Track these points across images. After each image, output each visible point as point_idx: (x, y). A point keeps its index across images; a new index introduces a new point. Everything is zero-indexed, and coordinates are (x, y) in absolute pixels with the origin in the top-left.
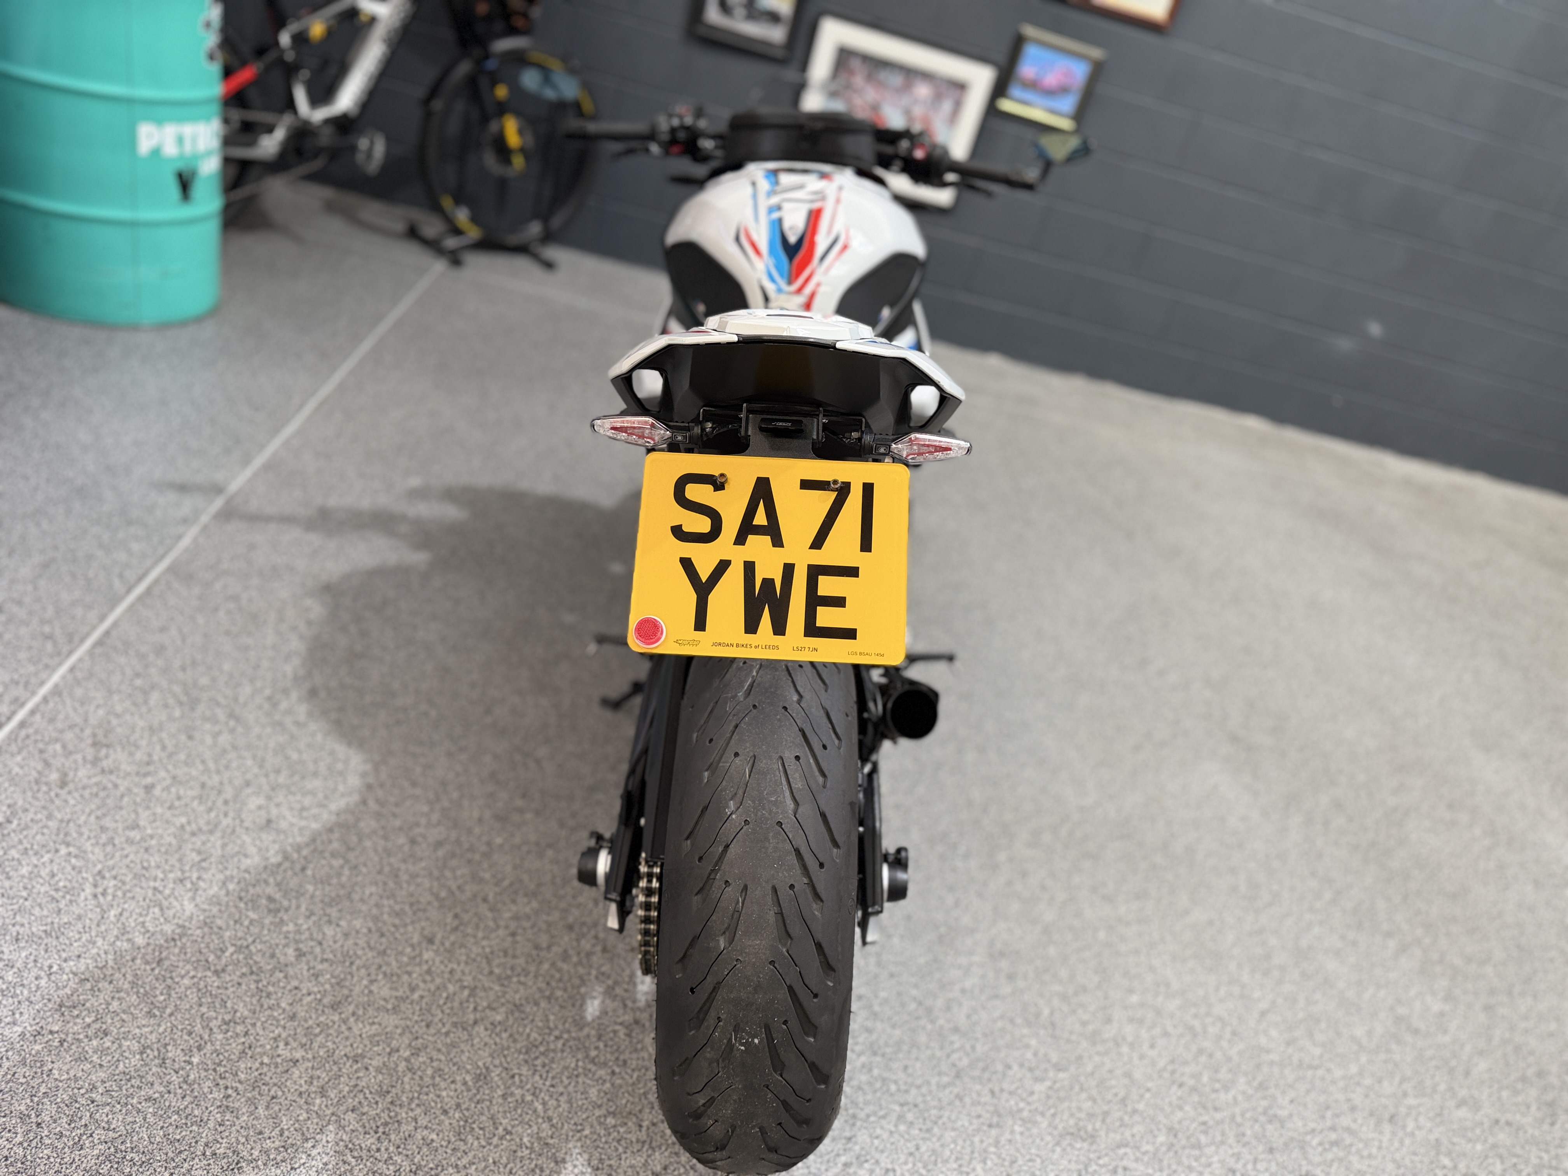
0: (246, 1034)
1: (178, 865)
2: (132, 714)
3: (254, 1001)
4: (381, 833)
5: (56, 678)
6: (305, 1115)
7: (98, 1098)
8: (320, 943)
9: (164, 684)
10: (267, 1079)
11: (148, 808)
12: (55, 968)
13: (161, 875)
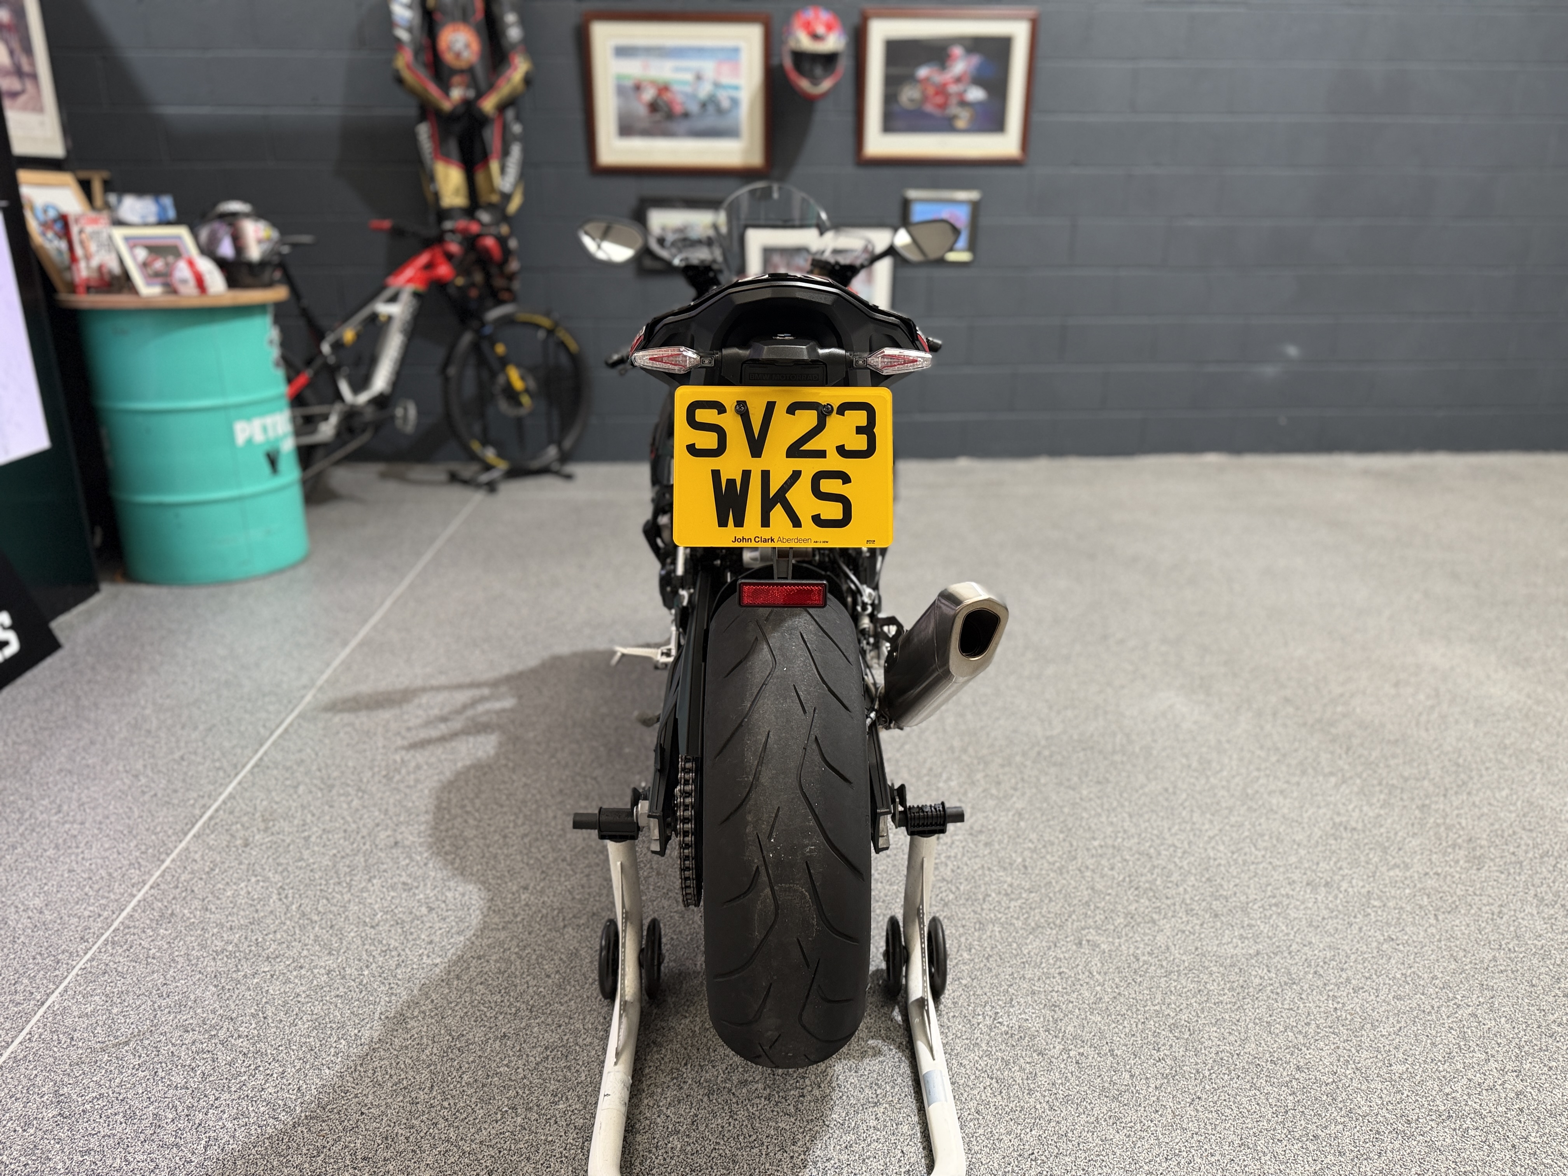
0: (399, 955)
1: (335, 875)
2: (287, 801)
3: (402, 938)
4: (480, 836)
5: (230, 789)
7: (303, 1000)
8: (444, 902)
9: (307, 780)
10: (418, 976)
11: (308, 848)
12: (260, 940)
13: (324, 882)
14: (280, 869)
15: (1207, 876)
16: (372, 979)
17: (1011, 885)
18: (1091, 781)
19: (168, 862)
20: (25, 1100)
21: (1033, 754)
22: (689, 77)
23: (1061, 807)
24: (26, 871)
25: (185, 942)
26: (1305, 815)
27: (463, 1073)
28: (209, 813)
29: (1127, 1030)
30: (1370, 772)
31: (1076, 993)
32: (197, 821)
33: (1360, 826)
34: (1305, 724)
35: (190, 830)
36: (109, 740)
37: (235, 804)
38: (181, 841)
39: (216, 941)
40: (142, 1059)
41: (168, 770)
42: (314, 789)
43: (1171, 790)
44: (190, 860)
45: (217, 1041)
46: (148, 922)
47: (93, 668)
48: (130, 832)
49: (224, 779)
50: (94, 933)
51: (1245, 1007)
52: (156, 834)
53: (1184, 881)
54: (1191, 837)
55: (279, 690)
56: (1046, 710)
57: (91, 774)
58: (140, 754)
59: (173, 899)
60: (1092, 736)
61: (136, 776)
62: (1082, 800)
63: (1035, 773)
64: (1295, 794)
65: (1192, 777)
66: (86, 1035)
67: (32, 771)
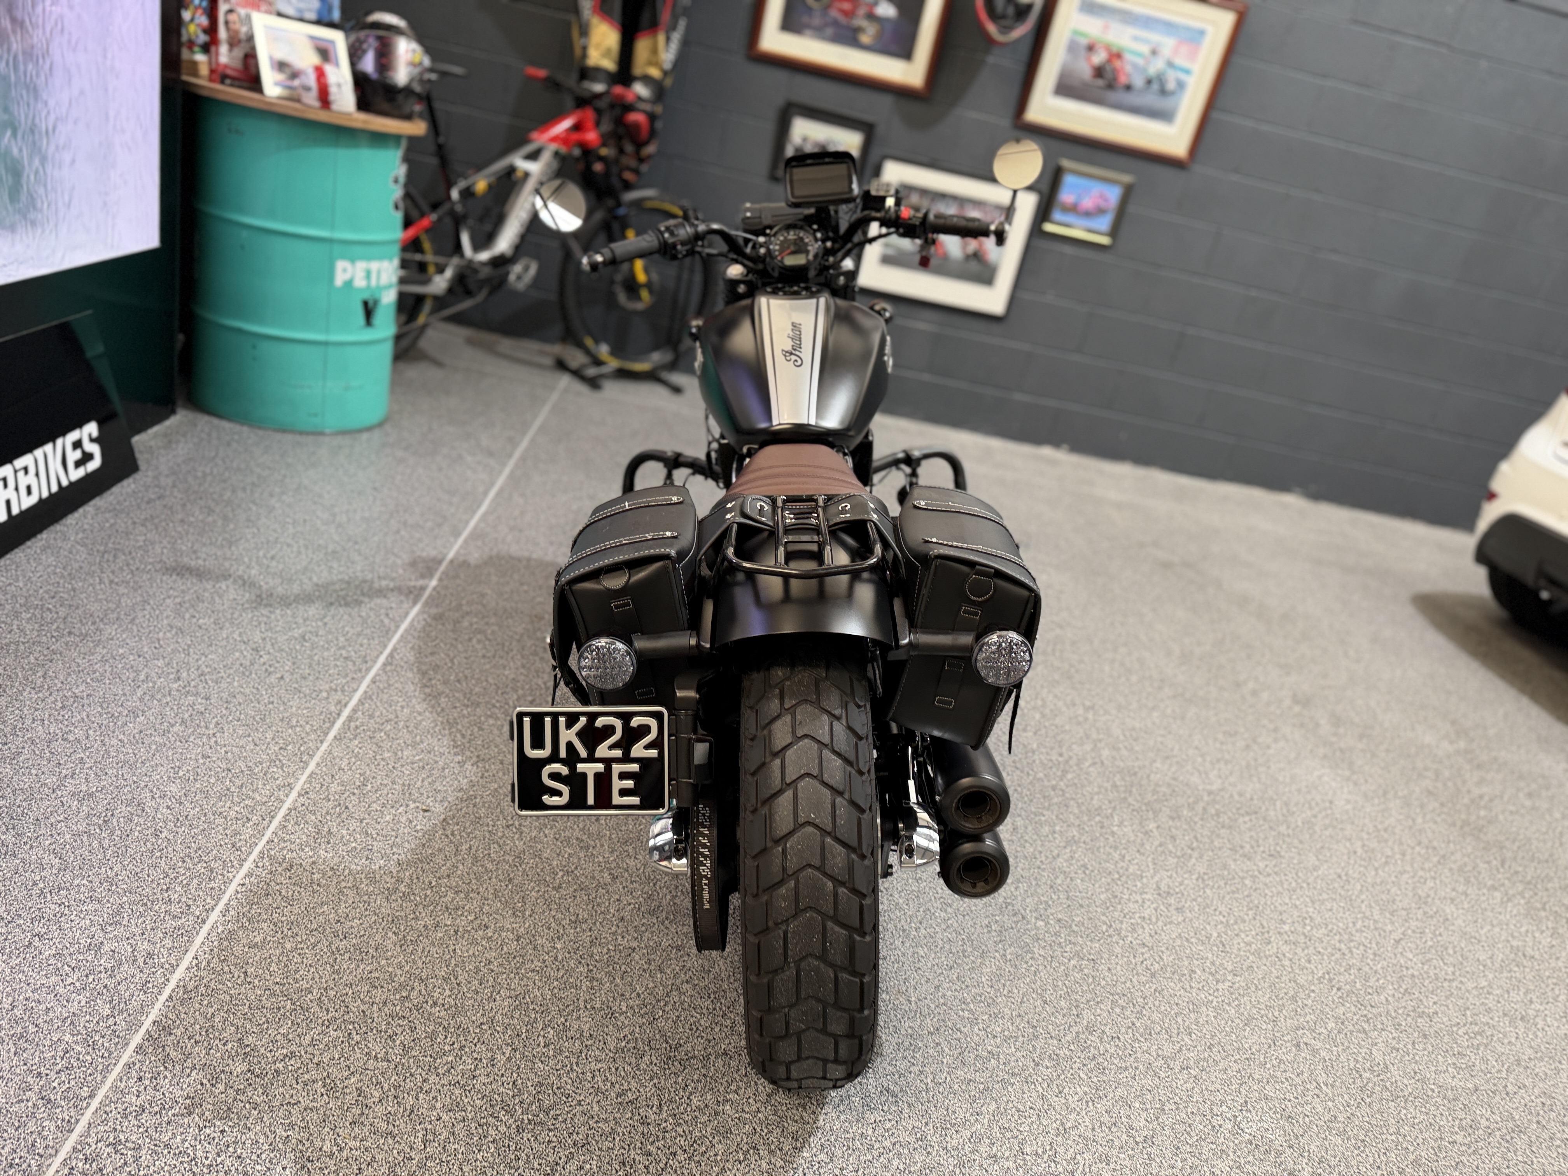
14: (439, 798)
15: (1404, 987)
16: (568, 956)
17: (1213, 963)
18: (1264, 852)
19: (312, 766)
20: (205, 1044)
21: (1199, 808)
23: (1243, 878)
24: (154, 747)
27: (691, 1094)
28: (346, 713)
30: (1531, 893)
31: (1309, 1106)
32: (335, 720)
35: (329, 729)
38: (322, 742)
40: (330, 1015)
41: (290, 649)
43: (1344, 878)
44: (336, 768)
45: (410, 1005)
46: (304, 837)
47: (184, 506)
48: (263, 720)
49: (355, 672)
50: (246, 841)
52: (291, 727)
53: (1383, 988)
54: (1377, 938)
55: (394, 575)
56: (1199, 759)
57: (206, 638)
58: (254, 623)
59: (327, 813)
60: (1252, 799)
61: (256, 650)
62: (1260, 873)
63: (1206, 832)
64: (1466, 906)
65: (1360, 866)
66: (260, 972)
67: (137, 621)
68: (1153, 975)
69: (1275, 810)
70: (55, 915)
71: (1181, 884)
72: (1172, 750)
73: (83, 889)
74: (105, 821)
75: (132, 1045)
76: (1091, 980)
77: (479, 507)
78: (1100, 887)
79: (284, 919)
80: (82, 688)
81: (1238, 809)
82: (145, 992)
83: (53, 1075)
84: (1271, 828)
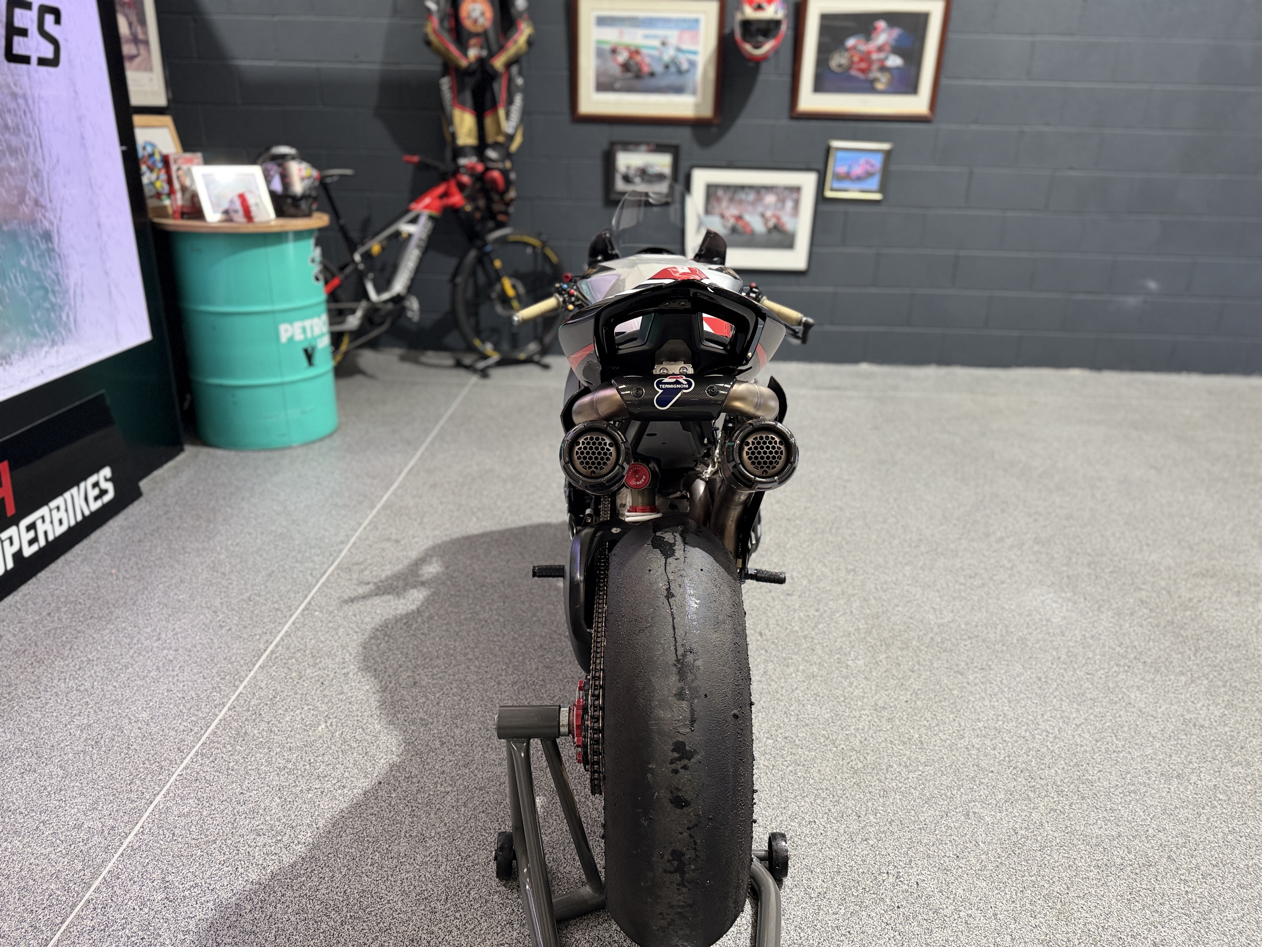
0: (419, 782)
1: (368, 708)
2: (330, 641)
3: (421, 767)
5: (286, 628)
6: (457, 816)
8: (453, 737)
9: (345, 623)
10: (434, 801)
12: (312, 761)
13: (360, 714)
14: (326, 700)
15: (1075, 761)
16: (399, 801)
17: (909, 758)
18: (976, 667)
19: (241, 689)
20: (140, 883)
21: (927, 640)
22: (656, 43)
23: (951, 690)
24: (136, 688)
25: (256, 757)
26: (1159, 710)
27: (471, 889)
28: (271, 648)
29: (1008, 897)
30: (1215, 674)
31: (965, 860)
32: (262, 654)
33: (1207, 724)
34: (1158, 626)
35: (257, 661)
36: (194, 580)
37: (290, 641)
38: (250, 671)
39: (278, 759)
40: (226, 856)
41: (239, 608)
42: (351, 632)
43: (1043, 680)
44: (258, 688)
45: (282, 845)
46: (227, 738)
47: (181, 517)
48: (212, 660)
49: (281, 619)
50: (188, 745)
51: (1109, 884)
52: (232, 663)
53: (1055, 764)
54: (1061, 724)
55: (322, 544)
56: (938, 599)
57: (182, 608)
58: (217, 593)
59: (246, 720)
60: (976, 626)
61: (215, 612)
62: (968, 684)
63: (929, 657)
64: (1150, 691)
65: (1061, 669)
66: (184, 832)
67: (138, 603)
68: (855, 772)
69: (995, 633)
70: (55, 808)
71: (896, 700)
72: (915, 596)
73: (76, 788)
74: (96, 742)
75: (93, 888)
76: (802, 780)
77: (392, 484)
78: (826, 709)
79: (204, 795)
80: (94, 654)
81: (963, 635)
82: (106, 853)
83: (40, 911)
84: (988, 647)
